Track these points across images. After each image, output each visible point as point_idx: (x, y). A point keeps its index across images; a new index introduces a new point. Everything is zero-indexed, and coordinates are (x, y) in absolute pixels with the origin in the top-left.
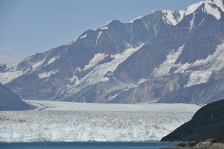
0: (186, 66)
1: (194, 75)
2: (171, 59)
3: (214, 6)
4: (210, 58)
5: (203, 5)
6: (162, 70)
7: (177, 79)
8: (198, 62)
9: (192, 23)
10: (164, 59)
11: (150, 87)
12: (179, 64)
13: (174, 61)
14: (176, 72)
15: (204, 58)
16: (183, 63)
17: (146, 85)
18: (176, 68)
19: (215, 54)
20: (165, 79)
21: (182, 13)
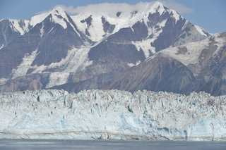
0: (42, 68)
1: (54, 76)
2: (28, 61)
3: (60, 17)
4: (63, 61)
5: (50, 16)
6: (21, 71)
7: (39, 79)
8: (53, 65)
9: (42, 30)
10: (21, 61)
11: (16, 86)
12: (36, 66)
13: (30, 63)
14: (34, 72)
15: (58, 61)
16: (39, 65)
17: (12, 83)
18: (33, 70)
19: (67, 58)
20: (28, 79)
21: (26, 22)
